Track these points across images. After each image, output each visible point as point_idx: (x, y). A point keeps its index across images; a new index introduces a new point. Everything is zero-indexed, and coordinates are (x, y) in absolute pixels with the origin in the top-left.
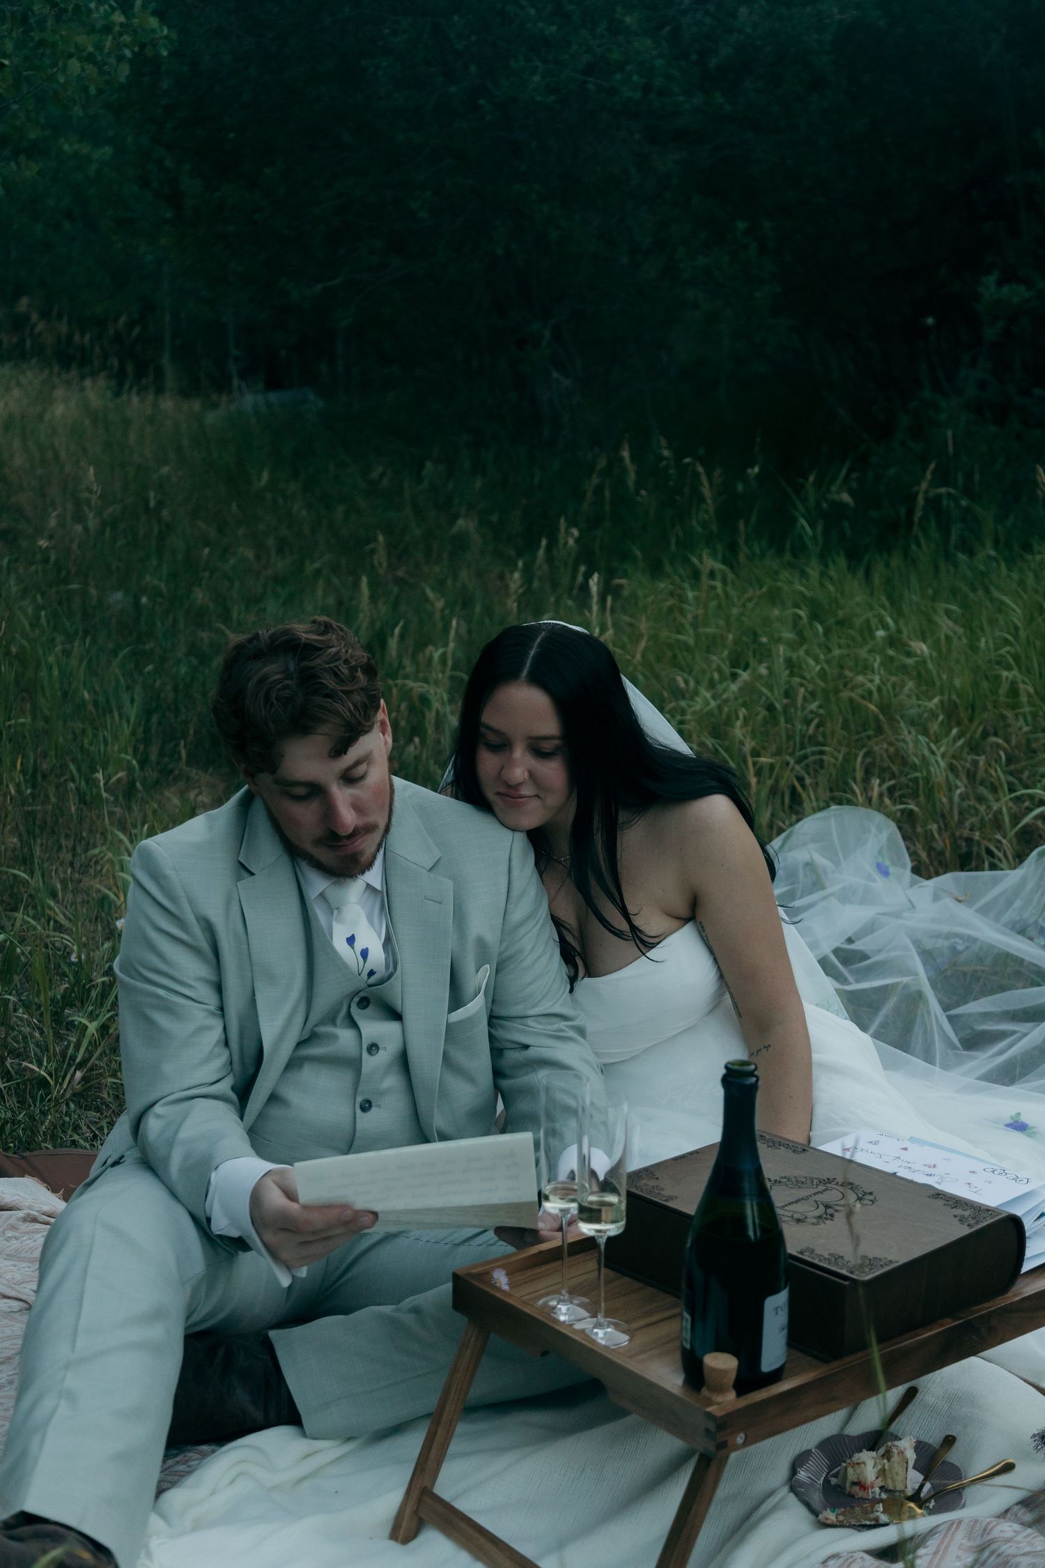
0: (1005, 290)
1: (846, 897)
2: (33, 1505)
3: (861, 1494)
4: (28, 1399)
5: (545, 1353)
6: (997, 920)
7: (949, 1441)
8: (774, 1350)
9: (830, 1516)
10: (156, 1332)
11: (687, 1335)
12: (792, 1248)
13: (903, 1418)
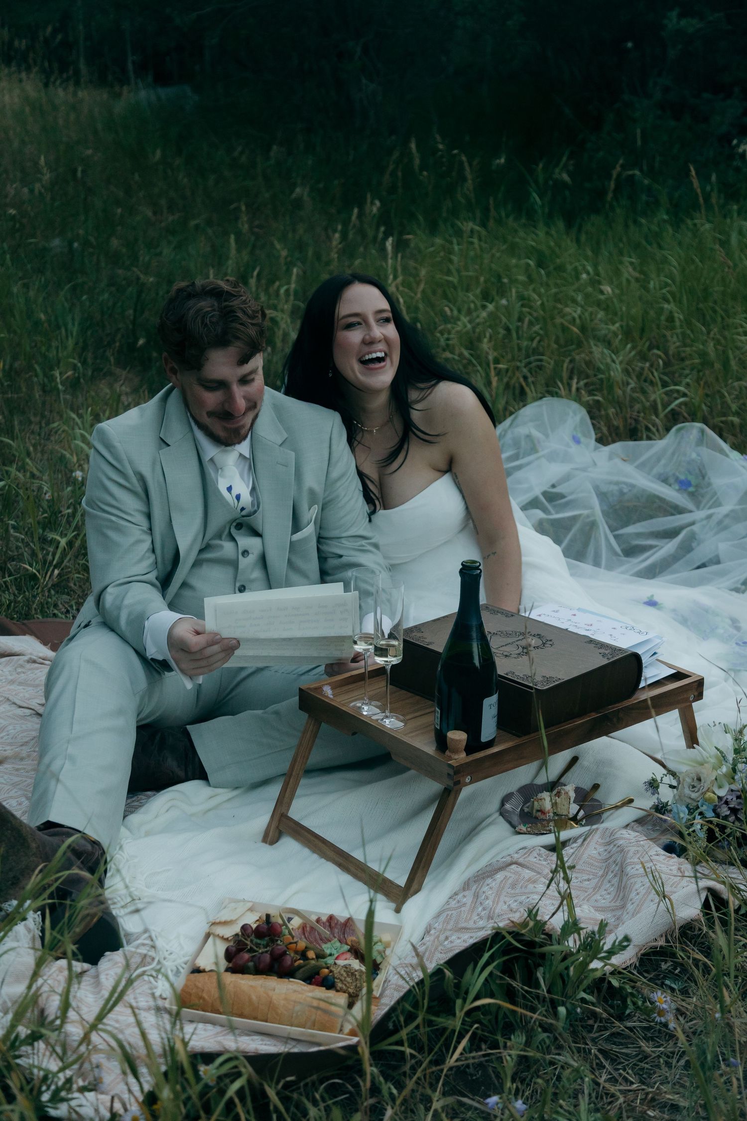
0: (683, 22)
1: (552, 457)
2: (54, 818)
3: (542, 817)
4: (46, 760)
5: (354, 734)
6: (649, 474)
7: (596, 787)
8: (489, 728)
9: (523, 828)
10: (120, 722)
11: (438, 721)
12: (501, 671)
13: (569, 774)
